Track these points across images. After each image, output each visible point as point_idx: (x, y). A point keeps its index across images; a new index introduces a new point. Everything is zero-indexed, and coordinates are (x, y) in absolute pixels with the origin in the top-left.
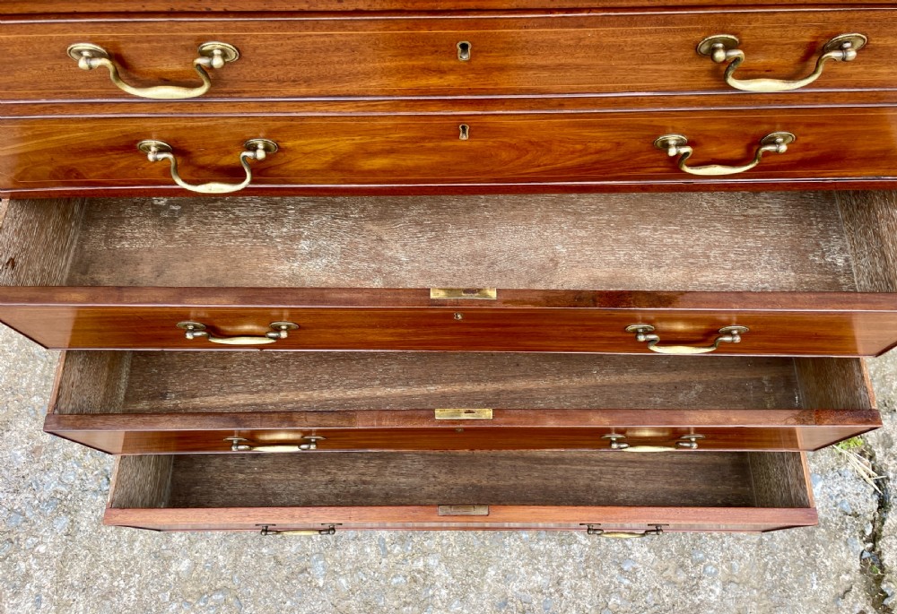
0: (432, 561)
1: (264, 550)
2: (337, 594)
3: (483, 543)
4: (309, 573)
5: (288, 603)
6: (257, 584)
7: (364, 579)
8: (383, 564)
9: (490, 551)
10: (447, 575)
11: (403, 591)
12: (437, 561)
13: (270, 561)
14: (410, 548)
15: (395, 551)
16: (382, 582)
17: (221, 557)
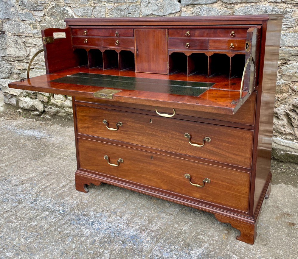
0: (106, 251)
1: (59, 229)
2: (69, 248)
3: (127, 254)
4: (66, 239)
5: (54, 243)
6: (49, 236)
7: (81, 247)
8: (90, 246)
9: (128, 257)
10: (108, 257)
11: (90, 255)
12: (108, 252)
13: (58, 232)
14: (102, 245)
15: (96, 244)
16: (85, 250)
17: (46, 226)
